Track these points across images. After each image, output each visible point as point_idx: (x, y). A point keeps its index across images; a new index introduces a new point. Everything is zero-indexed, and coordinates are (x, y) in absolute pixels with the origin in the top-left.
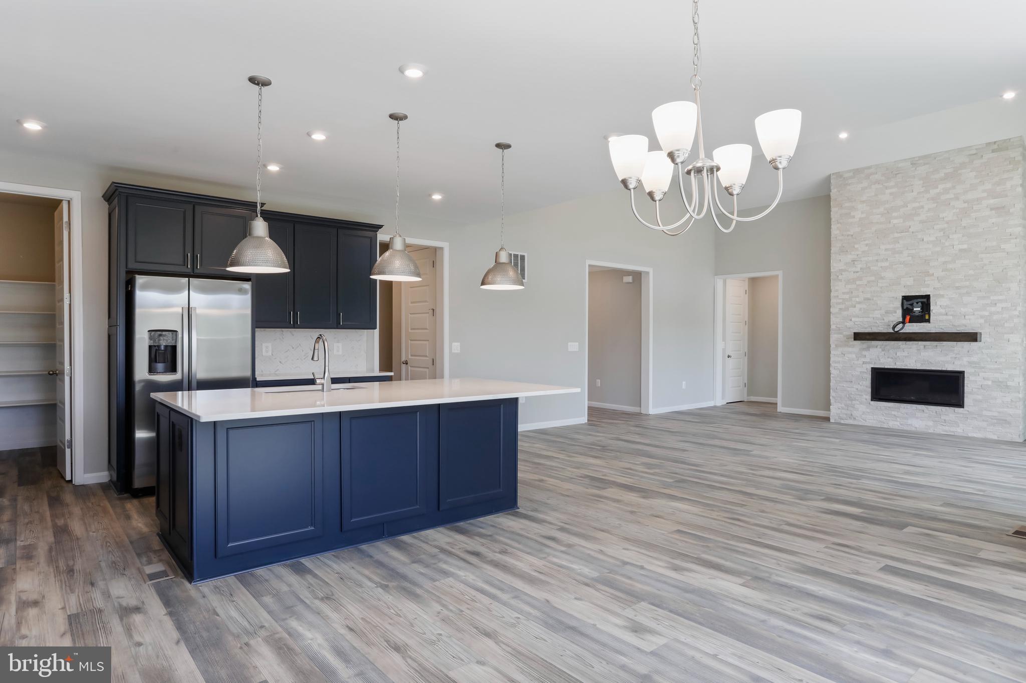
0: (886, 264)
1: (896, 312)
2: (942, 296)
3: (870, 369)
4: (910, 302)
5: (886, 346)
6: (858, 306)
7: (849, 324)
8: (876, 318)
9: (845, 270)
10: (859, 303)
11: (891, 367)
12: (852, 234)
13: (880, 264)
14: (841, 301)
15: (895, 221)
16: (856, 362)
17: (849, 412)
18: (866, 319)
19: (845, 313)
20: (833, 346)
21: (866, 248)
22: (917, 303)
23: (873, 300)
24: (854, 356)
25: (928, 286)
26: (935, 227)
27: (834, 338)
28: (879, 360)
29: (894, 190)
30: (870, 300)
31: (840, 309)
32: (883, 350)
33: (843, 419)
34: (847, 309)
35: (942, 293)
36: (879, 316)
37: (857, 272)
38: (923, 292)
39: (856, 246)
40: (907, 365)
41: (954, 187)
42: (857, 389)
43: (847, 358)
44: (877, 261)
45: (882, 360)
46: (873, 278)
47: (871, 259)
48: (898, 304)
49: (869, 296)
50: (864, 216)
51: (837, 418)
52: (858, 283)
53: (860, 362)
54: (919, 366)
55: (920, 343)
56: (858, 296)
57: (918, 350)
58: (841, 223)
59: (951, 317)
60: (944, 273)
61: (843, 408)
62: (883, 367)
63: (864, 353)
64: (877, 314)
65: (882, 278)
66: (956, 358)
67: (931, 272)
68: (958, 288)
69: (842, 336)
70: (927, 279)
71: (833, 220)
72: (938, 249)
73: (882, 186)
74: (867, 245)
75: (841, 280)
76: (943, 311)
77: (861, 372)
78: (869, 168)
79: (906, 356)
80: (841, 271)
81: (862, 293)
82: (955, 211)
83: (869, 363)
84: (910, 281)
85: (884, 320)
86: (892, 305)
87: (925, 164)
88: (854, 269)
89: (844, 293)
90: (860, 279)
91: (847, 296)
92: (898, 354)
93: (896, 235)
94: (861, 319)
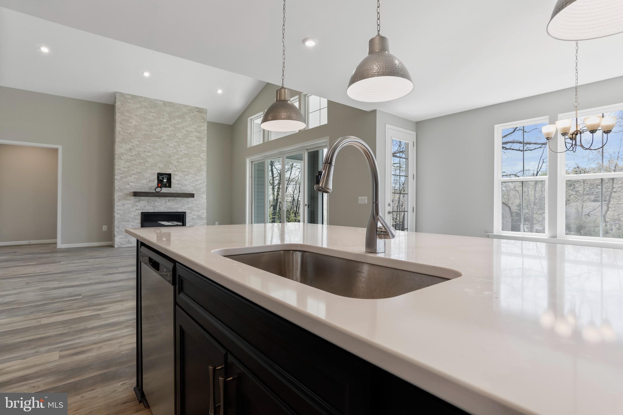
0: (150, 154)
1: (154, 181)
2: (177, 175)
3: (141, 213)
4: (162, 177)
5: (149, 199)
6: (133, 176)
7: (128, 187)
8: (144, 184)
9: (125, 154)
10: (134, 174)
11: (152, 211)
12: (130, 133)
13: (146, 154)
14: (122, 172)
15: (155, 132)
16: (132, 209)
17: (127, 240)
18: (138, 184)
19: (125, 180)
20: (116, 200)
21: (138, 143)
22: (166, 177)
23: (142, 173)
24: (130, 206)
25: (170, 169)
26: (174, 140)
27: (117, 195)
28: (146, 208)
29: (154, 114)
30: (140, 173)
31: (122, 177)
32: (147, 202)
33: (123, 245)
34: (126, 177)
35: (177, 173)
36: (145, 183)
37: (133, 156)
38: (168, 172)
39: (132, 140)
40: (160, 210)
41: (182, 123)
42: (132, 225)
43: (126, 207)
44: (145, 151)
45: (147, 208)
46: (142, 161)
47: (141, 149)
48: (156, 177)
49: (139, 171)
50: (137, 124)
51: (120, 244)
52: (133, 162)
53: (134, 209)
54: (166, 210)
55: (167, 198)
56: (133, 170)
57: (166, 202)
58: (123, 124)
59: (180, 186)
60: (177, 163)
61: (123, 238)
62: (148, 211)
63: (137, 204)
64: (144, 182)
65: (148, 162)
66: (182, 205)
67: (172, 162)
68: (183, 172)
69: (123, 193)
70: (170, 165)
71: (117, 121)
72: (175, 151)
73: (147, 110)
74: (139, 141)
75: (122, 159)
76: (177, 182)
77: (135, 215)
78: (141, 97)
79: (159, 206)
80: (122, 154)
81: (135, 169)
82: (182, 134)
83: (140, 209)
84: (162, 165)
85: (148, 185)
86: (152, 177)
87: (169, 106)
88: (131, 154)
89: (124, 167)
90: (135, 160)
91: (126, 170)
92: (156, 204)
93: (155, 139)
94: (134, 184)
